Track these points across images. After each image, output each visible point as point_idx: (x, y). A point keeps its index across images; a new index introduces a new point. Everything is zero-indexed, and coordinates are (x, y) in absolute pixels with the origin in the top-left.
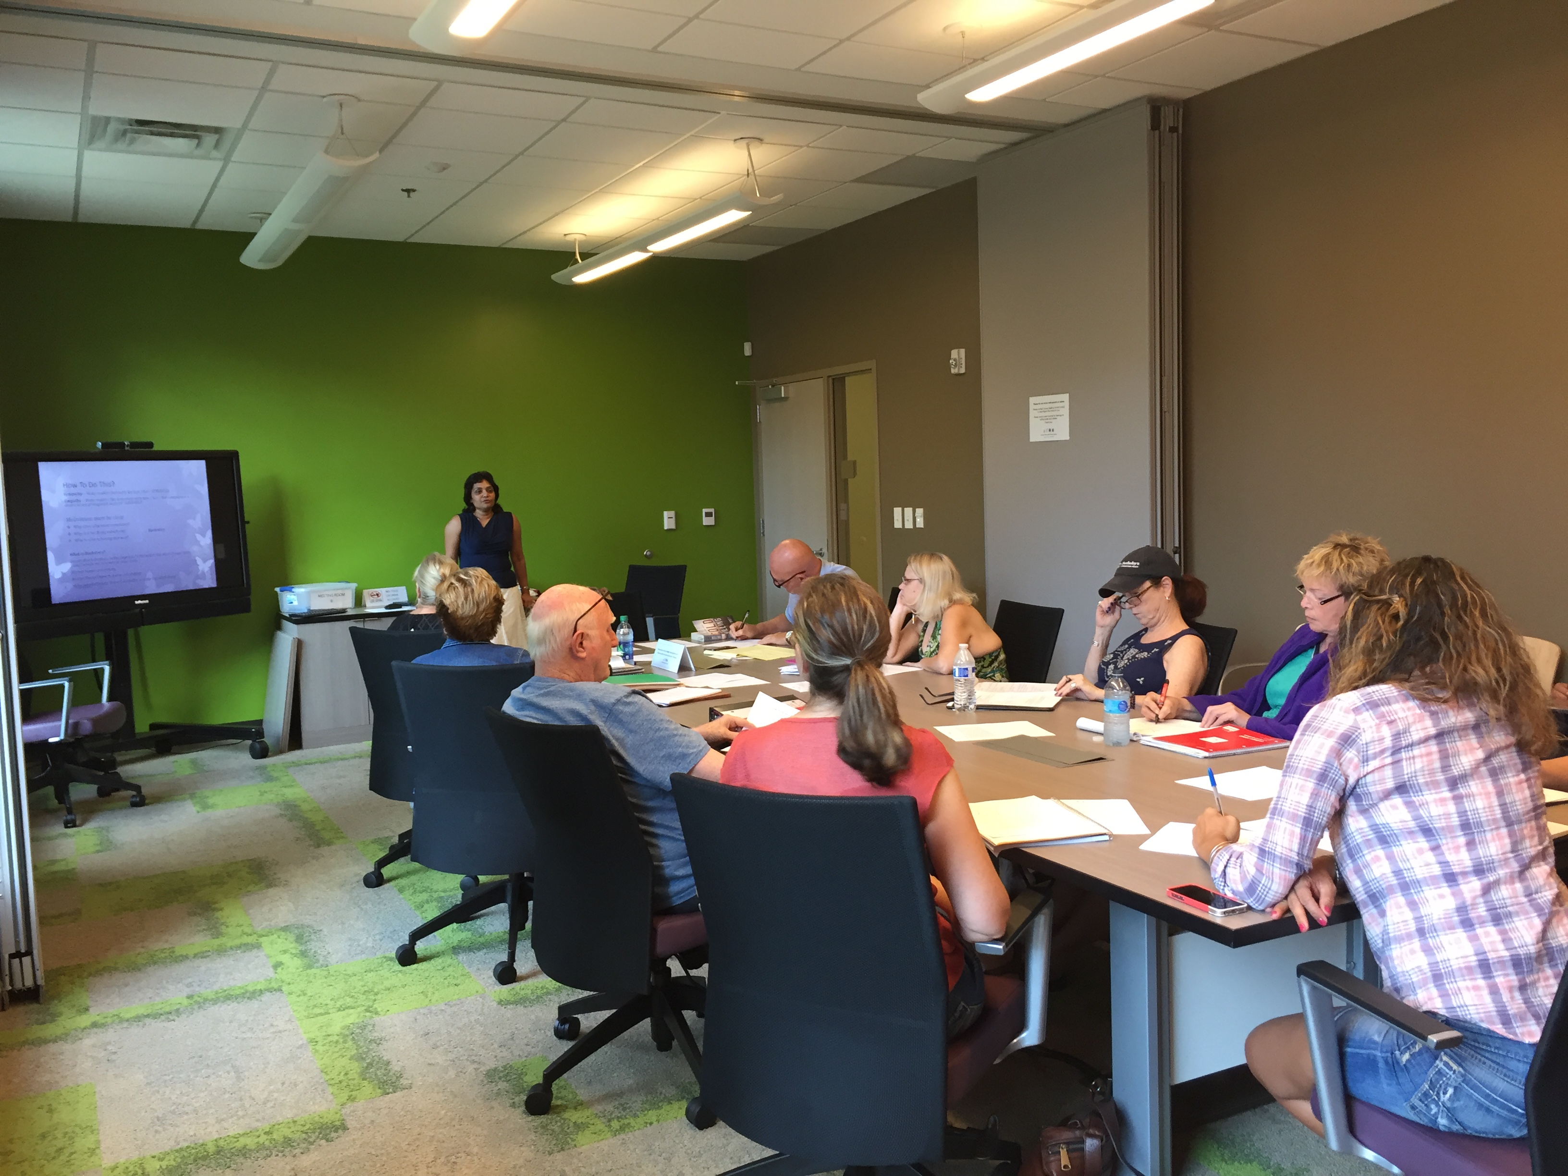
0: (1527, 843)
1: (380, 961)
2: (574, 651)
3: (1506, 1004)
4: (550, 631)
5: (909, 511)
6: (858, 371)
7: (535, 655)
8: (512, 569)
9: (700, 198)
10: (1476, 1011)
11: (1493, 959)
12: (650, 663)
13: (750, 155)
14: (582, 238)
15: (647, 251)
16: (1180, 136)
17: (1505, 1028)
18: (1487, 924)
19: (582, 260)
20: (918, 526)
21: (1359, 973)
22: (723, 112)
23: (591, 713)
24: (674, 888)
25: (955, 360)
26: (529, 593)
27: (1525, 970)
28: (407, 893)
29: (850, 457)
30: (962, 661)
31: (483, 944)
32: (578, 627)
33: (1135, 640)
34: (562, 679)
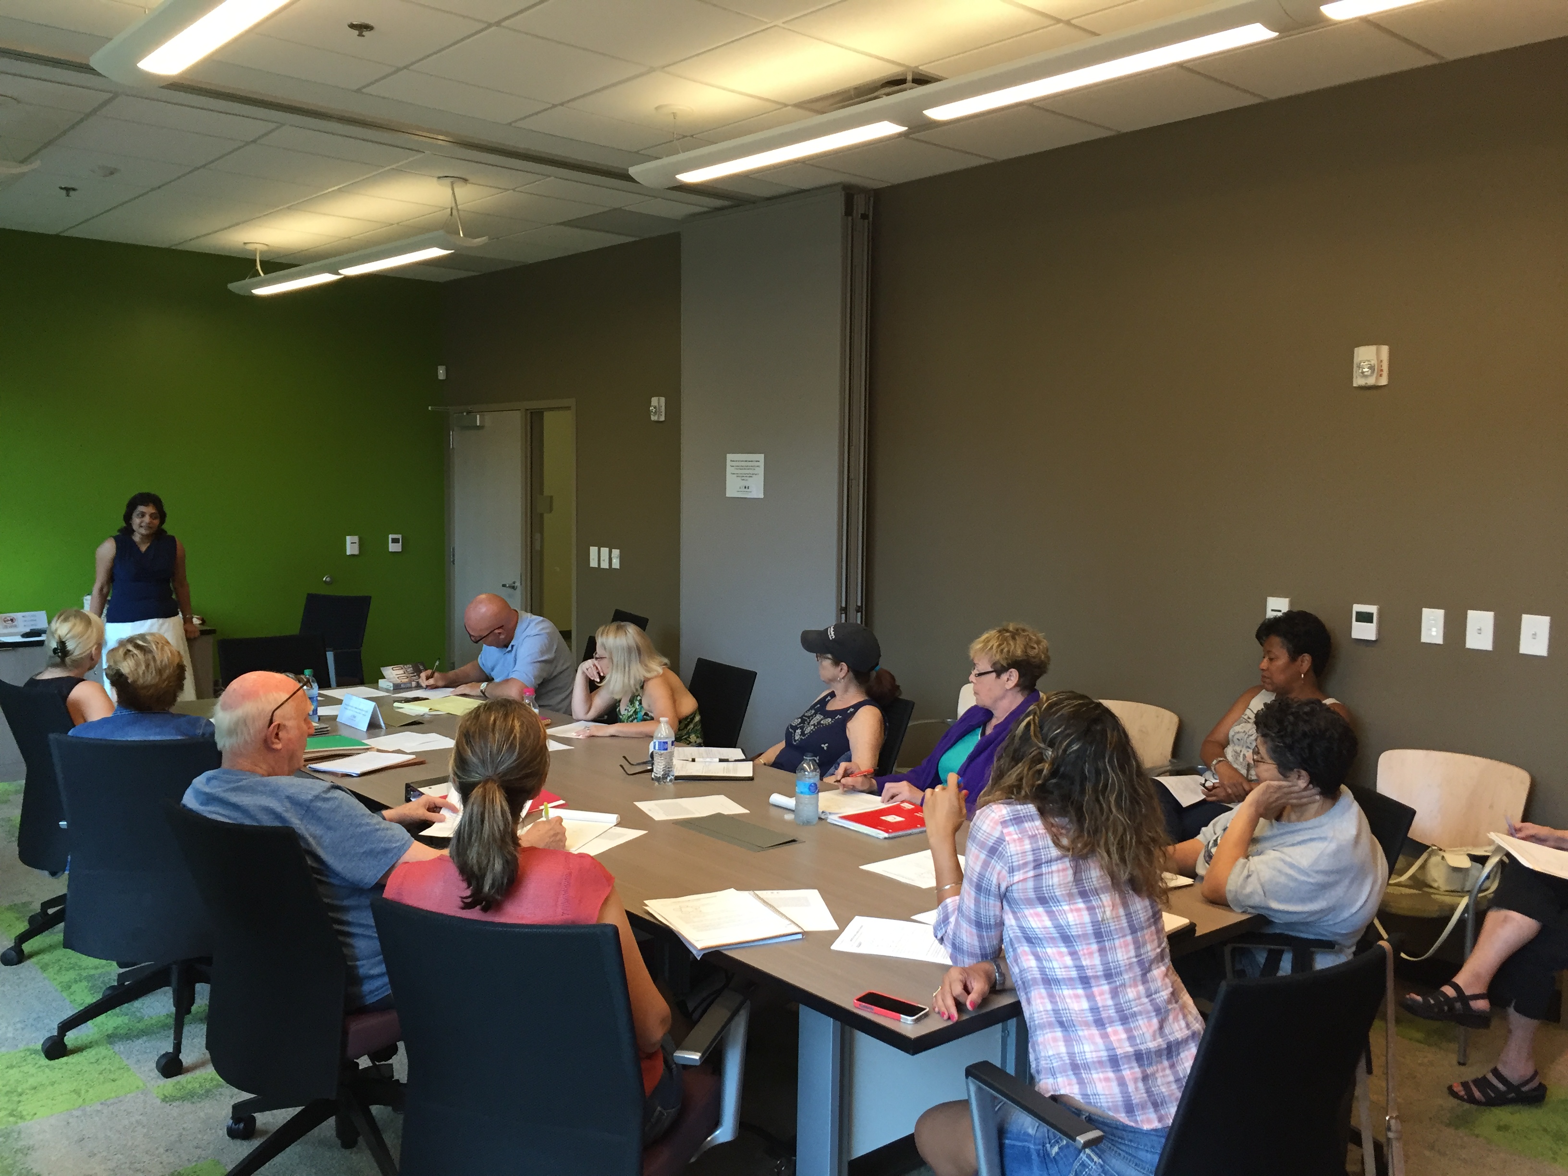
0: (1149, 947)
1: (23, 1054)
2: (269, 742)
3: (1131, 1094)
4: (243, 722)
5: (605, 551)
6: (554, 408)
7: (224, 746)
8: (174, 596)
9: (398, 223)
10: (1105, 1100)
11: (1120, 1054)
12: (334, 718)
13: (454, 193)
14: (265, 248)
15: (339, 274)
16: (871, 223)
17: (1128, 1117)
18: (1116, 1024)
19: (265, 273)
20: (613, 567)
21: (1011, 1070)
22: (427, 152)
23: (287, 811)
24: (367, 987)
25: (655, 408)
26: (192, 622)
27: (1146, 1063)
28: (51, 971)
29: (547, 492)
30: (661, 734)
31: (142, 1030)
32: (274, 718)
33: (821, 706)
34: (253, 772)
